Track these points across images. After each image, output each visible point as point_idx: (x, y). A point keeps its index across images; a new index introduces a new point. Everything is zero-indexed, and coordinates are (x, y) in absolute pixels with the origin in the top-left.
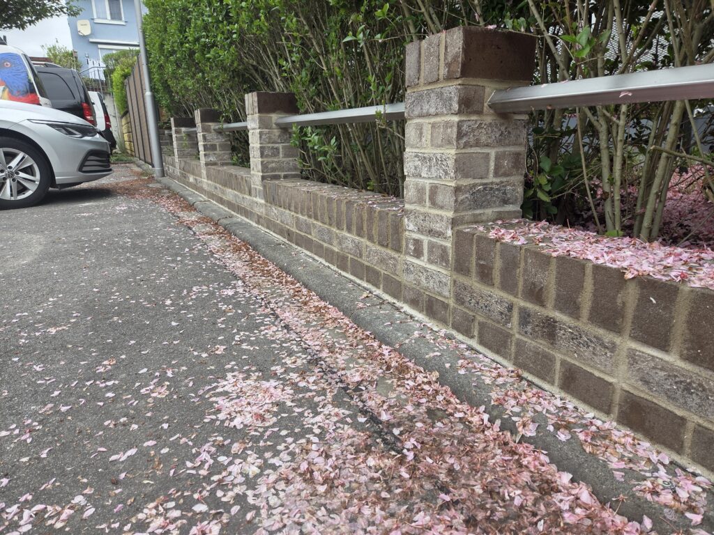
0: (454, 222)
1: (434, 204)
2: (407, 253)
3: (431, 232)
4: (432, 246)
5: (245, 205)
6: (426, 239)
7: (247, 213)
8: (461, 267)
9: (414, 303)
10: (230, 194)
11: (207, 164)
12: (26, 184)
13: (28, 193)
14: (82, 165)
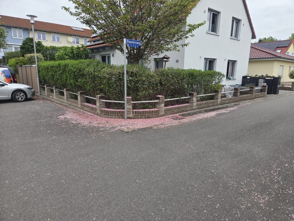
0: (81, 103)
1: (79, 101)
5: (63, 101)
6: (79, 104)
7: (64, 102)
8: (81, 105)
10: (61, 100)
11: (56, 95)
12: (23, 98)
13: (23, 99)
14: (32, 95)
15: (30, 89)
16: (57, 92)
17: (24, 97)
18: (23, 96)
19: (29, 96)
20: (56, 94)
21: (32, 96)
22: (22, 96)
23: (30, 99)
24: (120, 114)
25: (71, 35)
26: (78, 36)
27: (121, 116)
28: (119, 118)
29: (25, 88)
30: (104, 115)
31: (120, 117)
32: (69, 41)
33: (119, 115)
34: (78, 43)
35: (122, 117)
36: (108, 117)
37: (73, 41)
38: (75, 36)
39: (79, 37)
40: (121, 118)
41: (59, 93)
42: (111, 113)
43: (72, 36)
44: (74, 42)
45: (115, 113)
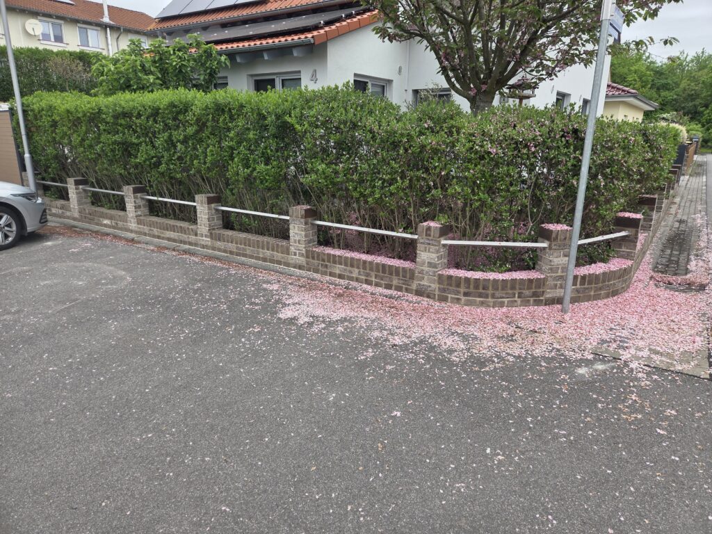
0: (305, 248)
1: (299, 243)
2: (292, 255)
3: (299, 250)
4: (299, 253)
5: (195, 241)
6: (297, 252)
8: (307, 257)
9: (294, 267)
11: (135, 216)
12: (9, 234)
13: (10, 239)
14: (41, 219)
15: (30, 199)
16: (139, 207)
17: (14, 228)
18: (9, 225)
19: (31, 225)
20: (139, 213)
21: (40, 222)
22: (7, 226)
23: (35, 237)
24: (529, 288)
25: (34, 14)
26: (58, 18)
27: (535, 294)
28: (526, 303)
29: (15, 195)
30: (466, 294)
31: (529, 301)
32: (32, 33)
33: (527, 292)
34: (59, 39)
35: (535, 301)
36: (482, 303)
37: (42, 34)
38: (50, 16)
39: (62, 22)
40: (532, 302)
41: (146, 211)
42: (497, 289)
43: (39, 18)
44: (46, 37)
45: (513, 288)
